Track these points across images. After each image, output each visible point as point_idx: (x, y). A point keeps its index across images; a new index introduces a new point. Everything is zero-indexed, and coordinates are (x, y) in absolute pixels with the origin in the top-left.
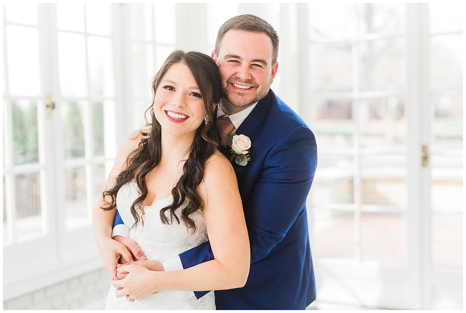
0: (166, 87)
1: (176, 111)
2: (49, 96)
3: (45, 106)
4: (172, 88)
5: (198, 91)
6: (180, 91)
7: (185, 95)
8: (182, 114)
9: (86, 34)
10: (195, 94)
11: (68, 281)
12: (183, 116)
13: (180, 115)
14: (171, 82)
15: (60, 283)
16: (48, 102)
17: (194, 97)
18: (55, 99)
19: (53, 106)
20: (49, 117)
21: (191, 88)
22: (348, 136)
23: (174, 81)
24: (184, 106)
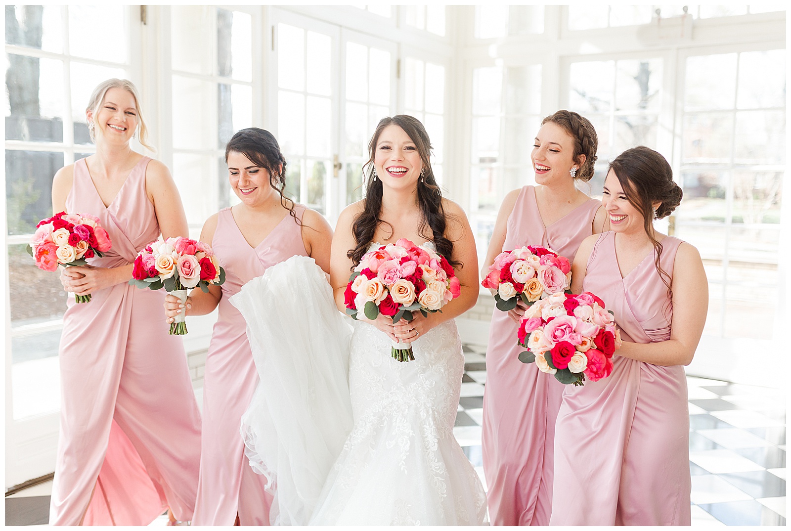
0: (383, 148)
1: (396, 165)
2: (336, 157)
3: (333, 167)
4: (388, 148)
5: (413, 145)
6: (396, 148)
7: (400, 149)
8: (402, 167)
10: (410, 148)
12: (403, 169)
13: (401, 168)
14: (386, 142)
16: (336, 163)
17: (409, 151)
18: (341, 160)
19: (340, 167)
20: (336, 176)
21: (405, 143)
23: (389, 140)
24: (402, 159)
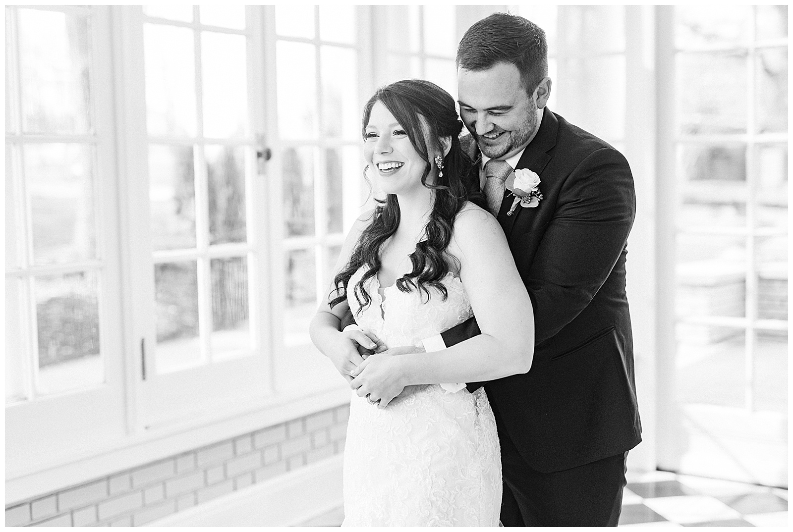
0: (369, 136)
2: (262, 139)
3: (255, 155)
4: (374, 135)
7: (388, 137)
9: (318, 43)
10: (401, 133)
11: (287, 424)
13: (391, 164)
15: (276, 426)
16: (260, 149)
17: (400, 136)
18: (271, 144)
19: (268, 155)
20: (261, 171)
22: (738, 206)
24: (388, 151)
